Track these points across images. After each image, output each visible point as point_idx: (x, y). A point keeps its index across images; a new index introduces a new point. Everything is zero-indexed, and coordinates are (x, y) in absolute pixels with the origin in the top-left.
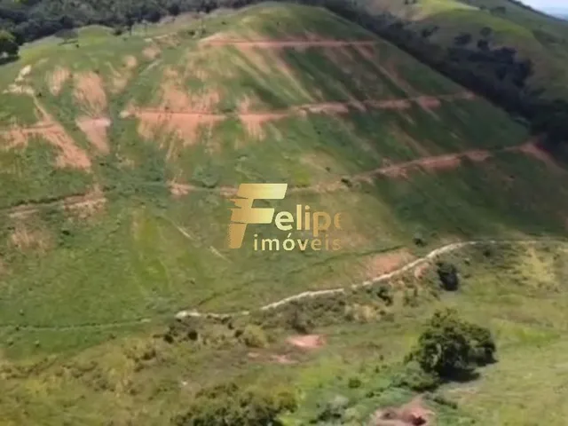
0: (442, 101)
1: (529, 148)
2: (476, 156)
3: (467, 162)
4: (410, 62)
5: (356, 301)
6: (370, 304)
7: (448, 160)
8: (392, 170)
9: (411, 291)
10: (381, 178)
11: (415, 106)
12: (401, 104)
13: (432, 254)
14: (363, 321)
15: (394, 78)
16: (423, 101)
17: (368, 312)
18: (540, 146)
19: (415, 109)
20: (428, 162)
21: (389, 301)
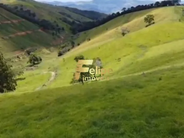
0: (18, 21)
1: (40, 30)
2: (29, 32)
3: (27, 34)
4: (8, 12)
5: (13, 59)
6: (16, 59)
7: (23, 33)
8: (12, 36)
9: (23, 57)
10: (10, 38)
11: (12, 22)
12: (9, 22)
13: (25, 50)
14: (16, 62)
15: (5, 16)
16: (14, 21)
17: (16, 60)
18: (41, 30)
19: (12, 23)
20: (19, 34)
21: (19, 58)
